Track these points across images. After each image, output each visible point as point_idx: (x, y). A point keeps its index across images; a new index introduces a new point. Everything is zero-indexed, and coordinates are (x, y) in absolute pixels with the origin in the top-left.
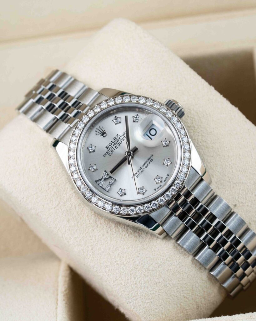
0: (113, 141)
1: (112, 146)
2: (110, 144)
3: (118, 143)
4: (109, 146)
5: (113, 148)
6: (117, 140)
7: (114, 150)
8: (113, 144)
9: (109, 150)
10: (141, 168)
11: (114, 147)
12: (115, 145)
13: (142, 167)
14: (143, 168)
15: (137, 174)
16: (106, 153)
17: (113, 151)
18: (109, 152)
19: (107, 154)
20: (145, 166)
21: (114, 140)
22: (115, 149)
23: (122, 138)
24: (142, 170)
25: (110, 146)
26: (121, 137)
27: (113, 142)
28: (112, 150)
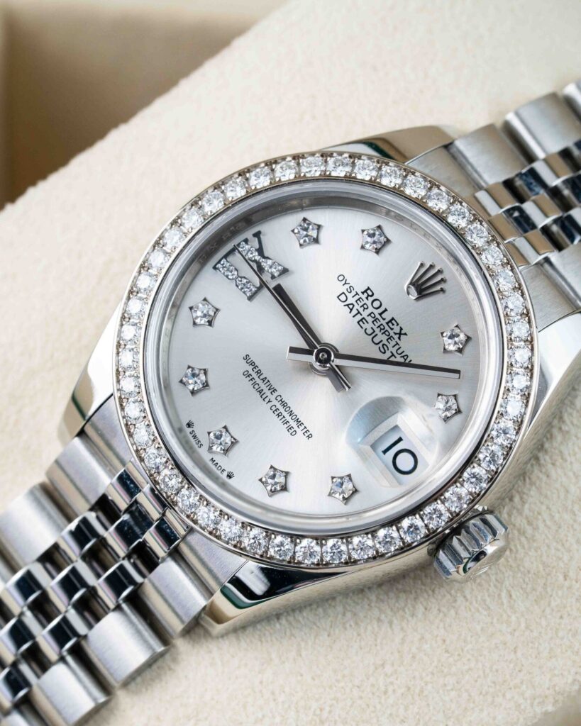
0: (387, 316)
1: (371, 309)
2: (376, 304)
3: (377, 331)
4: (371, 299)
5: (361, 310)
6: (387, 328)
7: (354, 312)
8: (377, 312)
9: (357, 297)
10: (275, 390)
11: (365, 314)
12: (370, 319)
13: (275, 394)
14: (272, 398)
15: (254, 375)
16: (347, 286)
17: (351, 310)
18: (350, 296)
19: (344, 289)
20: (279, 406)
21: (387, 321)
22: (359, 317)
23: (390, 346)
24: (268, 393)
25: (369, 303)
26: (393, 343)
27: (383, 315)
28: (357, 307)
